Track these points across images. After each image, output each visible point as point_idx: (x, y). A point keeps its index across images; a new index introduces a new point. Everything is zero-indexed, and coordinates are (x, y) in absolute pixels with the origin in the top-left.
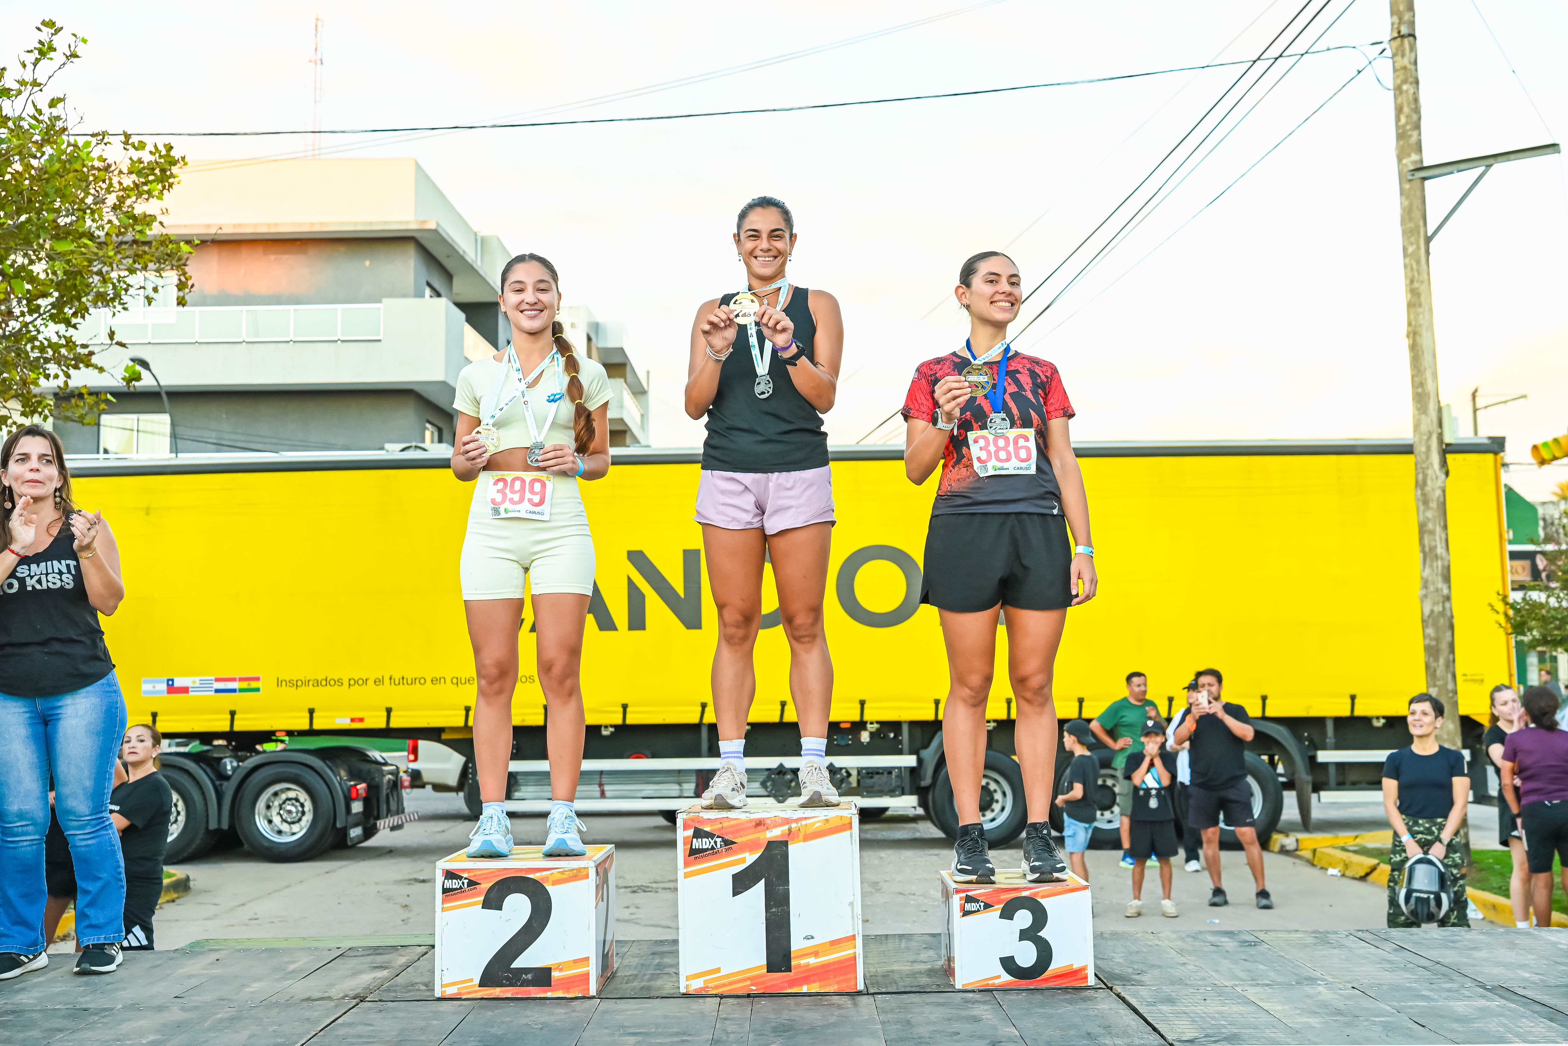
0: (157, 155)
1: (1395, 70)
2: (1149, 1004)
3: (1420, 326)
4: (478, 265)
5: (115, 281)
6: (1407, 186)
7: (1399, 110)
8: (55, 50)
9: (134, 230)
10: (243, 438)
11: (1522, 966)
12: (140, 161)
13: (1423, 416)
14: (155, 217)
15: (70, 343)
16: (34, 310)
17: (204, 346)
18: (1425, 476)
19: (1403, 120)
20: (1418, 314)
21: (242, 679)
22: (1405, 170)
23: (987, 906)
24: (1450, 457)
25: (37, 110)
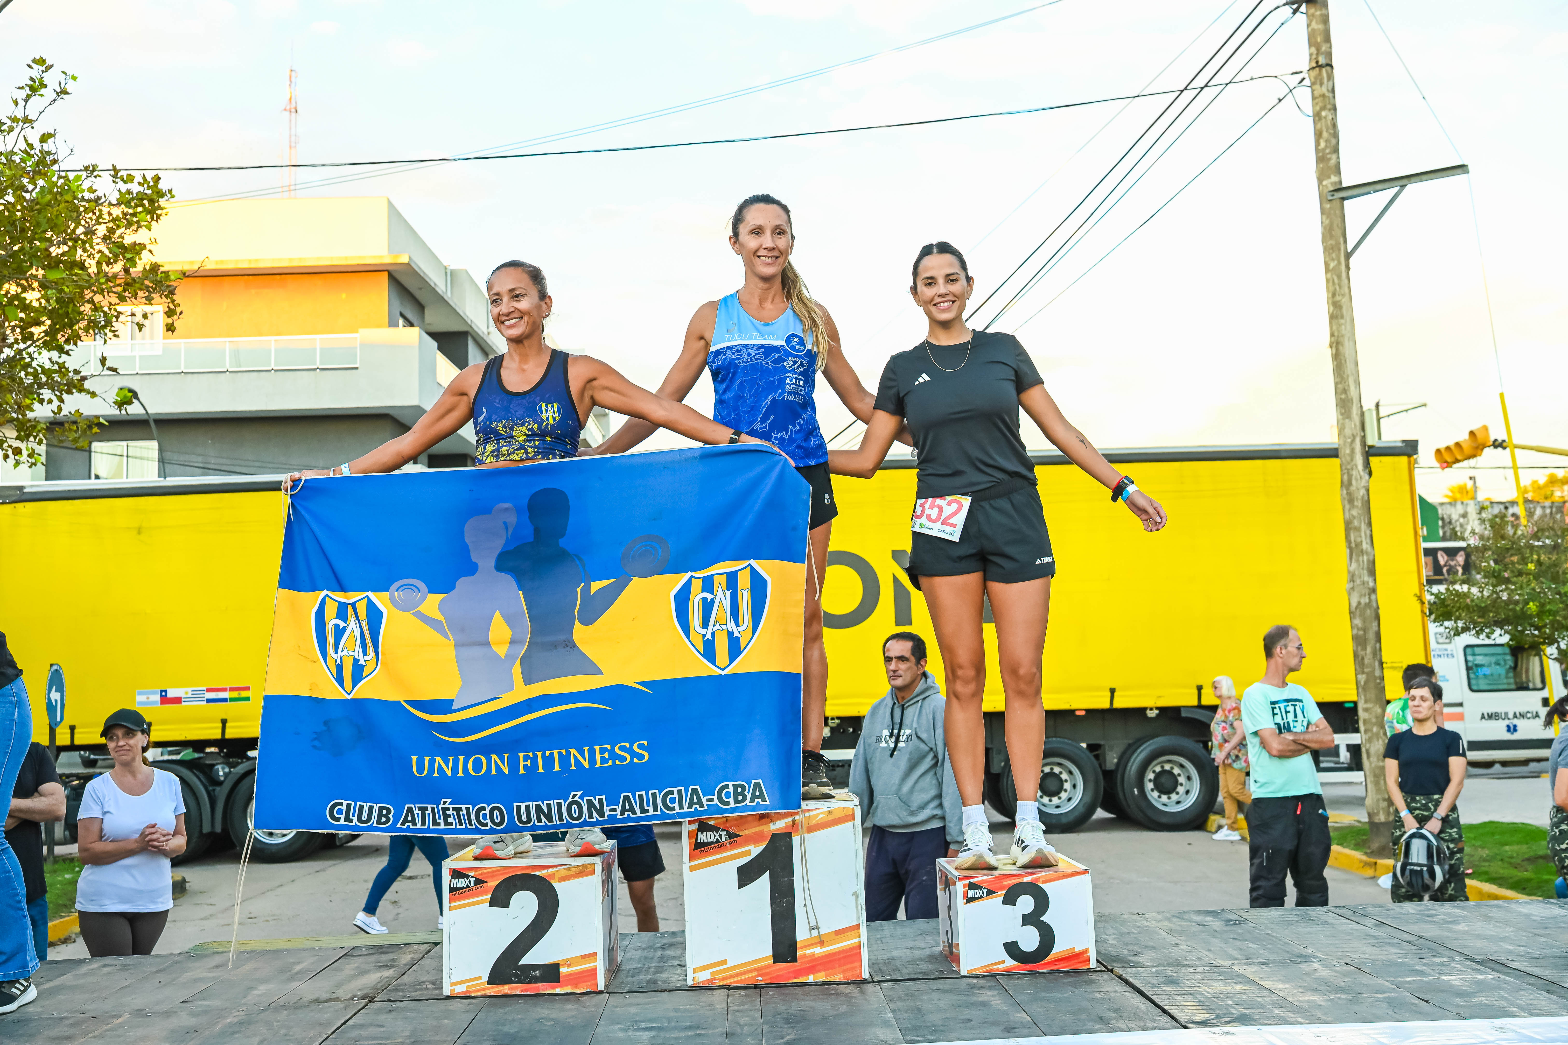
0: (146, 186)
1: (1314, 98)
2: (1153, 986)
3: (1343, 336)
4: (448, 296)
5: (106, 309)
6: (1328, 206)
7: (1318, 135)
8: (46, 86)
9: (124, 257)
10: (228, 462)
11: (1504, 939)
12: (129, 192)
13: (1347, 420)
14: (145, 246)
15: (62, 369)
16: (28, 337)
17: (189, 376)
18: (1350, 477)
19: (1323, 144)
20: (1340, 325)
21: (232, 689)
22: (1325, 191)
23: (990, 892)
24: (1371, 458)
25: (28, 145)
